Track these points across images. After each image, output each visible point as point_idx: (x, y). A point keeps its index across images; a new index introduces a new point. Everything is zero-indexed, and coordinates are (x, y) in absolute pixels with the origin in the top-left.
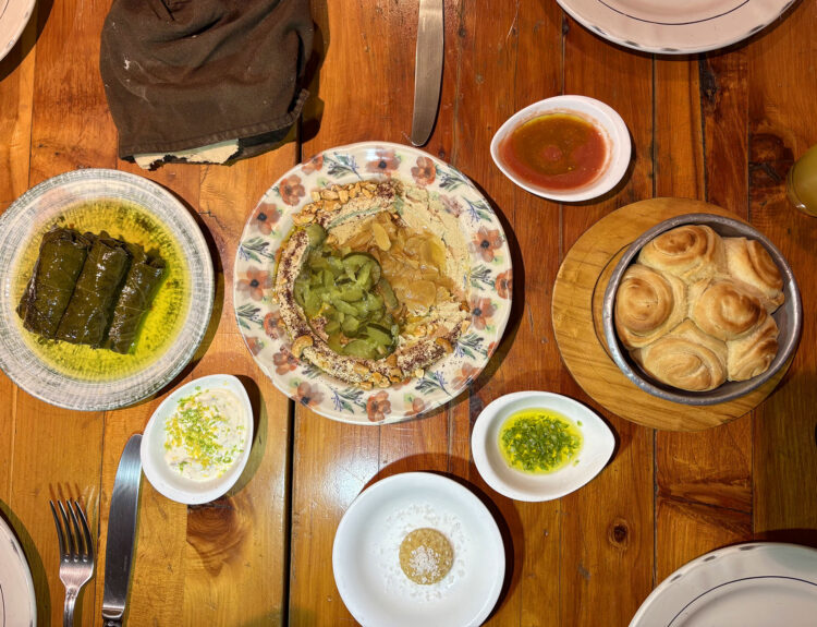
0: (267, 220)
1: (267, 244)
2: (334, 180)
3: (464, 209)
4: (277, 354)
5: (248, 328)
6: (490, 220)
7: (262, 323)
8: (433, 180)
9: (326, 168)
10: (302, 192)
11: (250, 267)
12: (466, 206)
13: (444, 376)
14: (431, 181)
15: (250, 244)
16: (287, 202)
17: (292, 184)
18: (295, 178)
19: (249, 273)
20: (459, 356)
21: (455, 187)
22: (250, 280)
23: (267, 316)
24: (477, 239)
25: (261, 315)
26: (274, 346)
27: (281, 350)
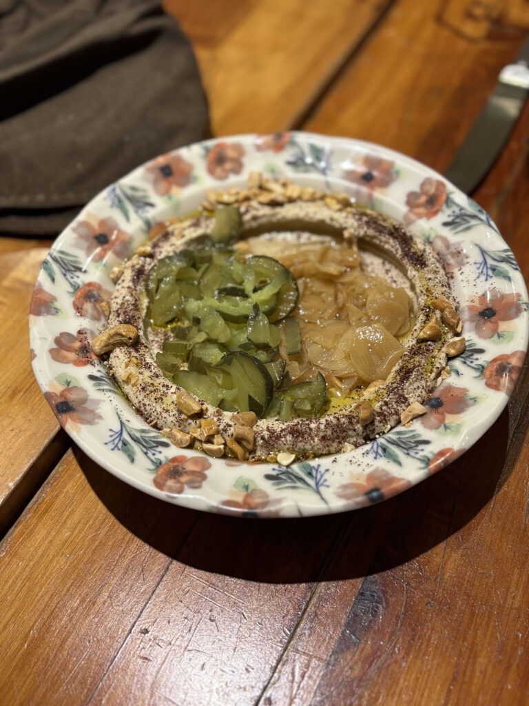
0: (171, 179)
1: (152, 205)
2: (289, 173)
3: (471, 260)
4: (69, 335)
5: (53, 280)
6: (509, 279)
7: (76, 288)
8: (435, 213)
9: (288, 154)
10: (238, 168)
11: (110, 218)
12: (475, 256)
13: (327, 476)
14: (432, 214)
15: (130, 192)
16: (211, 171)
17: (231, 153)
18: (240, 150)
19: (103, 223)
20: (372, 455)
21: (468, 228)
22: (98, 230)
23: (90, 284)
24: (477, 304)
25: (82, 279)
26: (72, 323)
27: (80, 332)
